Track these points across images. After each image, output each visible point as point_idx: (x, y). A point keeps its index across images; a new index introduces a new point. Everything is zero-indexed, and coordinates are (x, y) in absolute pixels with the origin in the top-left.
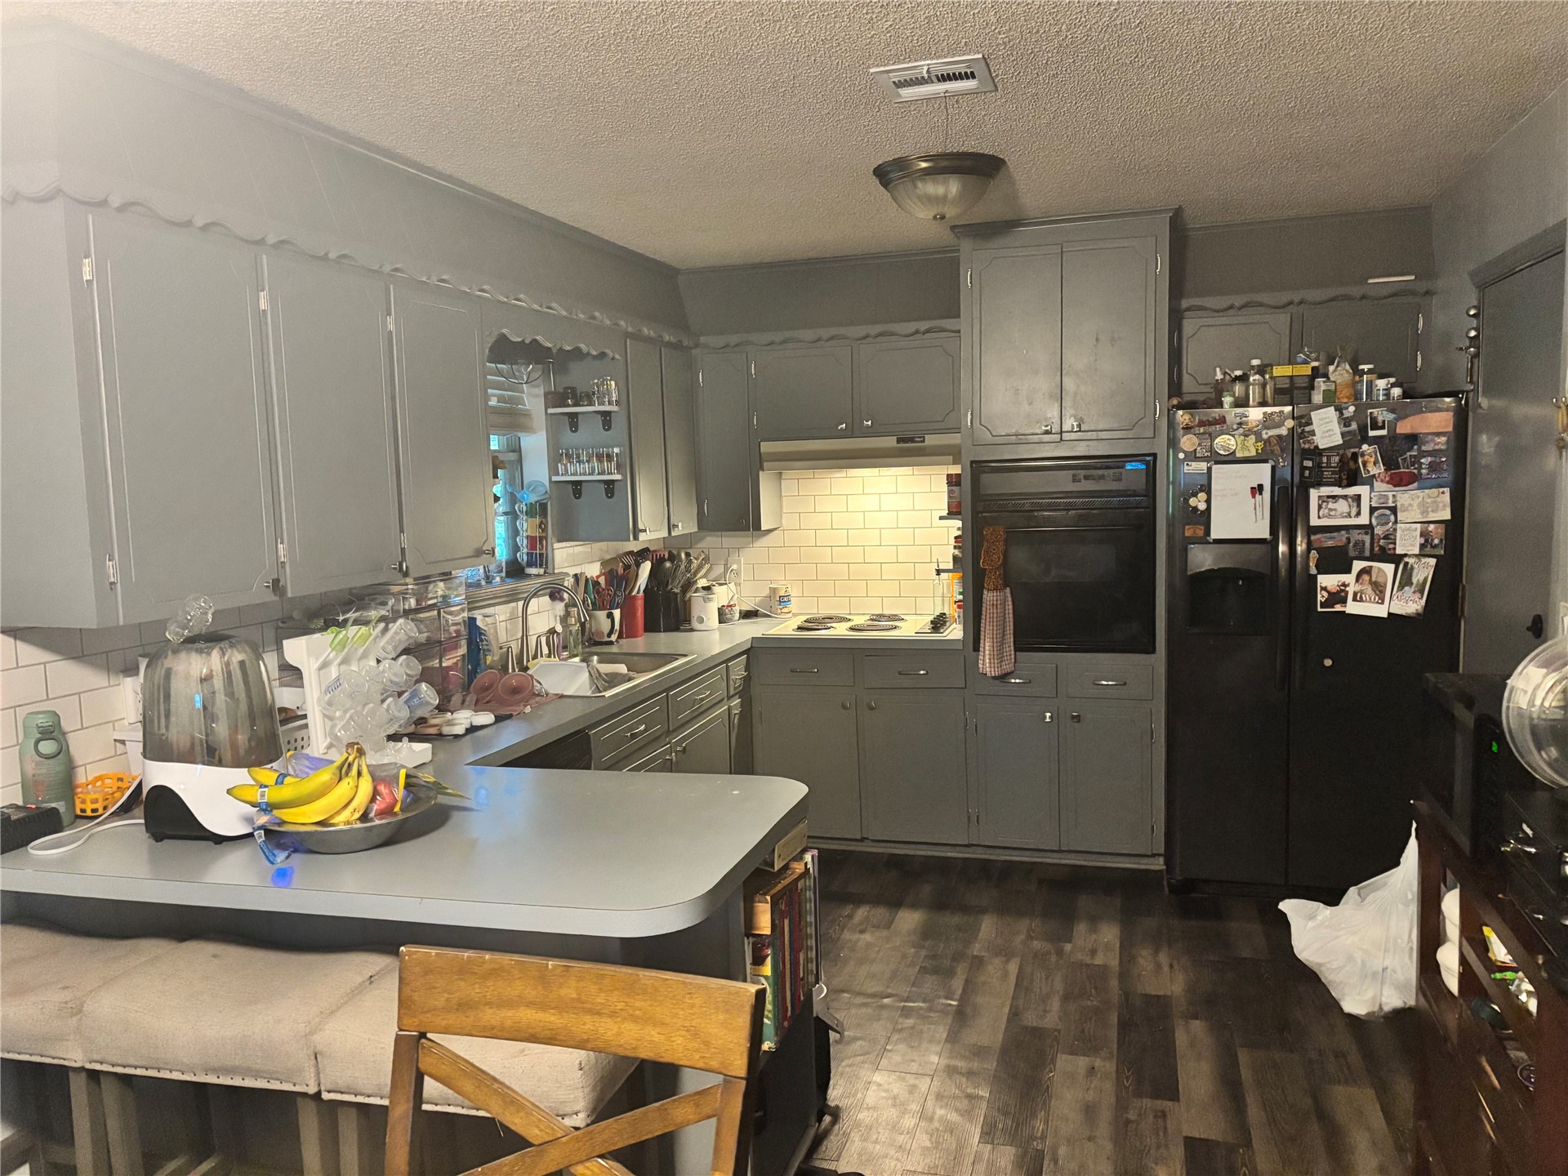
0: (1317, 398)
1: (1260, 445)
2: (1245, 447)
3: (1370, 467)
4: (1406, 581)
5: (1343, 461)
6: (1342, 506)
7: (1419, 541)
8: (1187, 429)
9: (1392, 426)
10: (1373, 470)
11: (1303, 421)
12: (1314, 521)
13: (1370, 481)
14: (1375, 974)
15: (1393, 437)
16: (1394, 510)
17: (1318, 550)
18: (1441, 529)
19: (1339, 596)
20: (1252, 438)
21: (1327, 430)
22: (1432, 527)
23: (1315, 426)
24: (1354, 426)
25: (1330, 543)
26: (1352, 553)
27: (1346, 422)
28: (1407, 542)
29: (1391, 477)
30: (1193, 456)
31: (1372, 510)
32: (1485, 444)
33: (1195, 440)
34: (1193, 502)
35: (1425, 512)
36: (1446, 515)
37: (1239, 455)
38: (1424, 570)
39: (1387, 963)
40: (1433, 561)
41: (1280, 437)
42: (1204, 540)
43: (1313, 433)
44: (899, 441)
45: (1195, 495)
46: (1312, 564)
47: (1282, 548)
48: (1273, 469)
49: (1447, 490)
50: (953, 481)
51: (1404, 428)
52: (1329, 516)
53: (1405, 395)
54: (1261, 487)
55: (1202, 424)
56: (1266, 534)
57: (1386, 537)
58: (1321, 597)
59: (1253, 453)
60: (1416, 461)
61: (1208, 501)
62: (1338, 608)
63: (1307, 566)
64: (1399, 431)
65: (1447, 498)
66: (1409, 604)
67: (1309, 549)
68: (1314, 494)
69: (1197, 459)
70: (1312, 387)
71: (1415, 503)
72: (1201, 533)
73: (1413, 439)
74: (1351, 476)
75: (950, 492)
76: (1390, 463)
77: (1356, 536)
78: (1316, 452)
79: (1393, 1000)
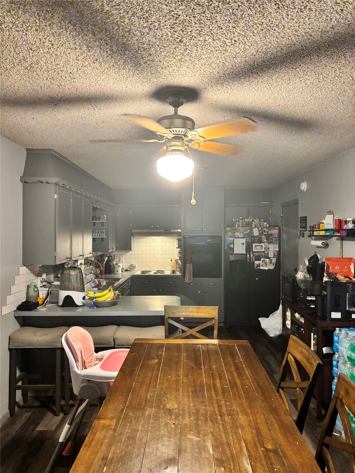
0: (253, 226)
1: (243, 235)
2: (240, 235)
3: (264, 240)
4: (271, 263)
5: (259, 238)
6: (259, 247)
7: (273, 254)
8: (229, 231)
9: (268, 232)
10: (265, 241)
11: (252, 230)
12: (254, 250)
13: (264, 243)
14: (275, 329)
15: (268, 234)
16: (268, 248)
17: (255, 256)
18: (277, 252)
19: (259, 265)
20: (242, 233)
21: (256, 232)
22: (275, 252)
23: (254, 232)
24: (261, 232)
25: (257, 255)
26: (261, 257)
27: (259, 231)
28: (271, 255)
29: (268, 242)
30: (230, 237)
31: (265, 248)
32: (284, 236)
33: (231, 233)
34: (230, 246)
35: (274, 249)
36: (278, 250)
37: (239, 237)
38: (274, 260)
39: (277, 326)
40: (276, 259)
41: (247, 233)
42: (232, 254)
43: (253, 233)
44: (165, 231)
45: (231, 244)
46: (254, 259)
47: (248, 256)
48: (246, 239)
49: (278, 245)
50: (179, 240)
51: (270, 232)
52: (256, 249)
53: (269, 226)
54: (244, 243)
55: (232, 230)
56: (245, 253)
57: (267, 254)
58: (256, 265)
59: (242, 236)
60: (272, 239)
61: (234, 246)
62: (259, 268)
63: (253, 259)
64: (269, 233)
65: (278, 246)
66: (272, 267)
67: (253, 256)
68: (254, 245)
69: (231, 237)
70: (252, 224)
71: (272, 247)
72: (232, 252)
73: (271, 235)
74: (260, 241)
75: (178, 242)
76: (267, 239)
77: (262, 253)
78: (254, 237)
79: (278, 333)
